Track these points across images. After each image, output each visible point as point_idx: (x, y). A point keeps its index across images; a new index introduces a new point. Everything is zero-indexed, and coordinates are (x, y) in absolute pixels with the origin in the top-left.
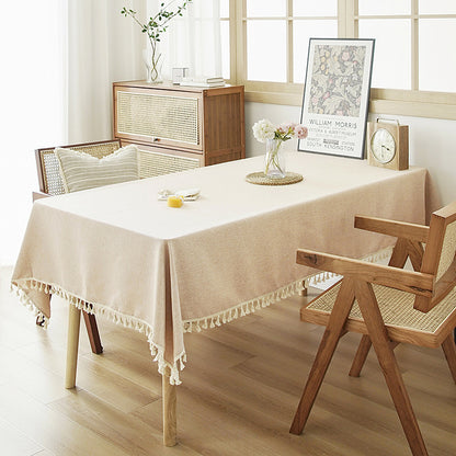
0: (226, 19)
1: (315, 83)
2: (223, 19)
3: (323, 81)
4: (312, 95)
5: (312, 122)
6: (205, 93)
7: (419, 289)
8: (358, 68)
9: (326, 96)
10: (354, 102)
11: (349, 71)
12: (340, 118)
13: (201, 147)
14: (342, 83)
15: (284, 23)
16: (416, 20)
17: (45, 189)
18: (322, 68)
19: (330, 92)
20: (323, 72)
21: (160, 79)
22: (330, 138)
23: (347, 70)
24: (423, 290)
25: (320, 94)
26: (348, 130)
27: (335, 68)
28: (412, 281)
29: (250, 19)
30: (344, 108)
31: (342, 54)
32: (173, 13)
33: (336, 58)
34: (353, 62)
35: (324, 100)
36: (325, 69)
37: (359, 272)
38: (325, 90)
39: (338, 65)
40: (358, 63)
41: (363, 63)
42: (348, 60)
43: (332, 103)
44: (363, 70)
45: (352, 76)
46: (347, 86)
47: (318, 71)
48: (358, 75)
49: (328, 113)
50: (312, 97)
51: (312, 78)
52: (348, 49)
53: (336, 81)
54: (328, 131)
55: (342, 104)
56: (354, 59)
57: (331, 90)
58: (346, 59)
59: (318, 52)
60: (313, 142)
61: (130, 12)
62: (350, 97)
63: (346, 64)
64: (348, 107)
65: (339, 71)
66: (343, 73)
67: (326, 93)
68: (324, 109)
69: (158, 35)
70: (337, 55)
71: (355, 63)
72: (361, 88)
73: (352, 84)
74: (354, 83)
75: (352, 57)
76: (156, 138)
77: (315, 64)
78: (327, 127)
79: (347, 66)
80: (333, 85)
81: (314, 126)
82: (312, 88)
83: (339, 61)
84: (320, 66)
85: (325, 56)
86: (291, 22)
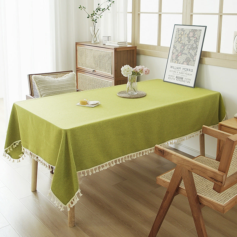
1: (175, 47)
2: (129, 13)
3: (178, 48)
4: (173, 53)
5: (171, 67)
8: (197, 41)
9: (180, 54)
11: (192, 42)
12: (185, 66)
13: (113, 76)
14: (188, 48)
16: (221, 16)
18: (179, 40)
20: (179, 42)
22: (179, 76)
23: (191, 42)
25: (177, 53)
26: (188, 72)
27: (185, 40)
29: (142, 13)
30: (188, 61)
31: (189, 33)
32: (105, 9)
33: (186, 35)
34: (194, 38)
35: (178, 56)
36: (181, 41)
37: (185, 164)
38: (179, 52)
39: (187, 39)
40: (197, 38)
41: (199, 39)
42: (192, 37)
43: (182, 58)
44: (199, 42)
45: (193, 45)
46: (190, 50)
47: (177, 41)
48: (196, 45)
49: (180, 63)
50: (173, 54)
51: (174, 45)
52: (192, 31)
53: (185, 47)
54: (179, 72)
55: (187, 59)
56: (195, 36)
57: (182, 51)
58: (191, 36)
59: (178, 32)
60: (171, 77)
61: (83, 8)
62: (191, 56)
63: (191, 38)
64: (190, 61)
65: (187, 42)
66: (189, 43)
67: (179, 53)
68: (178, 61)
69: (96, 20)
70: (187, 33)
71: (195, 38)
72: (197, 51)
73: (192, 49)
74: (194, 48)
75: (194, 35)
76: (93, 70)
77: (176, 37)
78: (178, 70)
79: (191, 40)
80: (184, 49)
81: (172, 69)
82: (173, 50)
83: (187, 37)
84: (178, 39)
85: (181, 34)
86: (160, 15)
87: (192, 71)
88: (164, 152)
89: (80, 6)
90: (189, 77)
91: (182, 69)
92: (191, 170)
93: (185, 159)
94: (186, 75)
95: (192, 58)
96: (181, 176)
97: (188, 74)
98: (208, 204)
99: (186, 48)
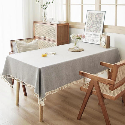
0: (65, 4)
1: (88, 23)
2: (64, 4)
3: (90, 23)
4: (87, 26)
5: (87, 34)
6: (58, 25)
7: (110, 84)
8: (100, 19)
9: (91, 27)
10: (99, 29)
11: (98, 20)
12: (95, 33)
13: (56, 40)
15: (80, 6)
16: (117, 6)
17: (12, 51)
20: (91, 20)
21: (46, 20)
24: (111, 85)
26: (97, 37)
27: (94, 19)
28: (108, 82)
29: (72, 4)
30: (96, 30)
31: (96, 15)
32: (50, 2)
33: (94, 16)
38: (91, 25)
41: (102, 18)
43: (93, 29)
44: (102, 20)
46: (97, 24)
47: (89, 20)
48: (100, 21)
49: (91, 32)
52: (98, 14)
54: (91, 37)
58: (97, 17)
60: (87, 40)
61: (38, 2)
62: (98, 27)
64: (97, 30)
66: (96, 20)
69: (46, 9)
72: (101, 25)
74: (99, 23)
75: (99, 16)
76: (45, 37)
78: (91, 35)
80: (93, 24)
81: (87, 35)
84: (90, 18)
85: (91, 16)
86: (82, 5)
88: (84, 74)
90: (97, 39)
91: (93, 35)
92: (98, 81)
94: (95, 38)
98: (107, 97)
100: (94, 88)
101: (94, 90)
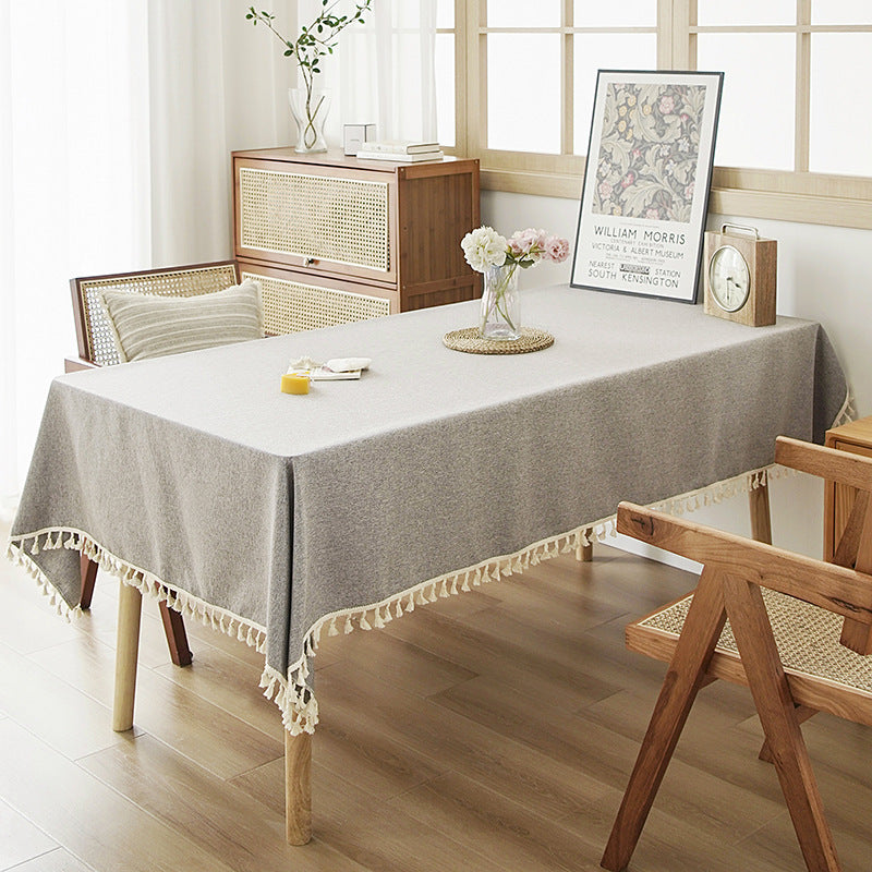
0: (449, 32)
1: (606, 156)
2: (442, 32)
3: (621, 152)
4: (601, 178)
5: (599, 231)
6: (402, 173)
8: (690, 127)
9: (627, 181)
10: (681, 194)
11: (673, 134)
12: (653, 223)
13: (393, 276)
14: (658, 156)
15: (556, 40)
16: (806, 35)
18: (619, 127)
19: (635, 175)
20: (623, 136)
21: (322, 144)
22: (633, 262)
23: (669, 132)
25: (616, 178)
26: (668, 246)
27: (645, 128)
29: (495, 30)
30: (662, 205)
31: (659, 100)
32: (345, 18)
33: (648, 109)
34: (681, 116)
35: (624, 189)
36: (628, 128)
37: (734, 560)
38: (625, 170)
39: (651, 122)
40: (690, 119)
41: (699, 119)
42: (671, 113)
43: (639, 194)
44: (699, 132)
45: (679, 144)
46: (668, 162)
47: (613, 132)
48: (690, 142)
49: (630, 215)
50: (601, 182)
51: (602, 147)
52: (671, 91)
53: (648, 153)
54: (629, 248)
55: (658, 198)
56: (682, 111)
57: (638, 169)
58: (668, 111)
59: (613, 97)
60: (599, 269)
61: (262, 16)
62: (674, 183)
63: (667, 120)
64: (670, 203)
65: (653, 133)
66: (661, 137)
67: (627, 176)
68: (622, 207)
69: (316, 61)
70: (650, 102)
71: (685, 118)
72: (694, 166)
73: (677, 158)
74: (681, 157)
75: (679, 106)
76: (311, 257)
77: (606, 119)
78: (627, 240)
79: (668, 125)
80: (642, 160)
81: (602, 239)
82: (601, 166)
83: (653, 114)
84: (617, 123)
85: (626, 104)
86: (569, 37)
87: (680, 240)
88: (656, 524)
89: (252, 10)
90: (670, 264)
91: (640, 234)
92: (756, 580)
93: (735, 543)
94: (658, 257)
95: (678, 194)
96: (722, 608)
97: (669, 255)
98: (824, 702)
99: (650, 155)
100: (727, 634)
101: (728, 646)
